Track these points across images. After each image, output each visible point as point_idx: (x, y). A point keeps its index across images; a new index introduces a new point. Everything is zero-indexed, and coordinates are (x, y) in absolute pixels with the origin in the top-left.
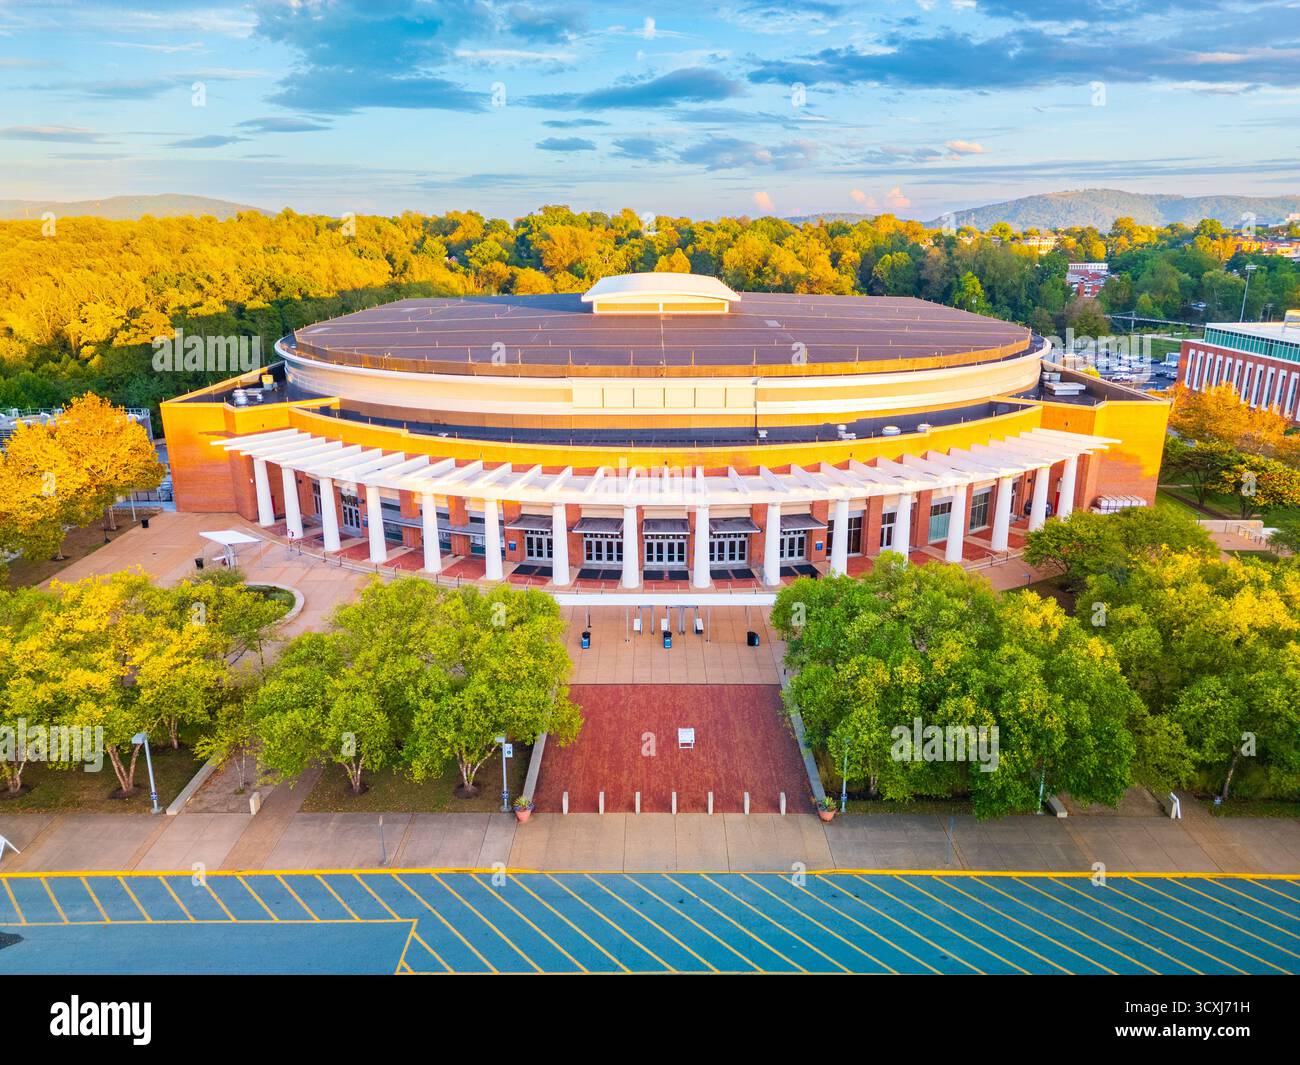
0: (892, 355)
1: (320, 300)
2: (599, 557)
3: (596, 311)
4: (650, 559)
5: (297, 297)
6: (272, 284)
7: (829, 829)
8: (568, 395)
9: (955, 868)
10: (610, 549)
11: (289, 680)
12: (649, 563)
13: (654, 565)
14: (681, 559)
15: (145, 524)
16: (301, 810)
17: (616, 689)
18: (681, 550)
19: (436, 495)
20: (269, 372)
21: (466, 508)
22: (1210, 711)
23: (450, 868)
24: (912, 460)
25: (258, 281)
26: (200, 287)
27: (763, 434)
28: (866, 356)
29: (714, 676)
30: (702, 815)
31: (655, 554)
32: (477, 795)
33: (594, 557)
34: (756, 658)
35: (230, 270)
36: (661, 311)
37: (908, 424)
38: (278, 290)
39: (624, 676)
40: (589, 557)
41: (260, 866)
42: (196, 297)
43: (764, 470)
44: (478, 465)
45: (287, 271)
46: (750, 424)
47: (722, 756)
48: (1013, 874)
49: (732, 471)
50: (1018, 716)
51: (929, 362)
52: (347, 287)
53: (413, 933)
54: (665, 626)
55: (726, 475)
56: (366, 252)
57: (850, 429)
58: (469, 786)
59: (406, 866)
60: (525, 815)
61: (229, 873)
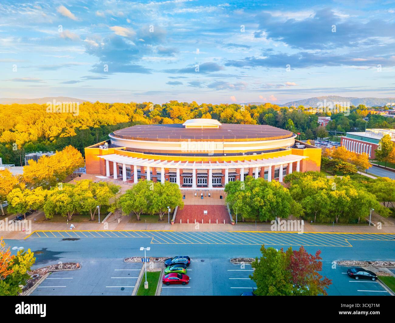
0: (255, 137)
1: (112, 126)
2: (187, 182)
3: (186, 127)
4: (199, 183)
5: (106, 125)
6: (99, 122)
7: (233, 226)
8: (180, 146)
9: (257, 231)
10: (189, 180)
11: (126, 196)
12: (199, 184)
13: (200, 184)
14: (206, 183)
15: (80, 176)
16: (128, 223)
17: (191, 206)
18: (206, 181)
19: (150, 167)
20: (106, 142)
21: (156, 171)
22: (308, 202)
23: (159, 230)
24: (259, 160)
25: (96, 121)
26: (80, 122)
27: (225, 155)
28: (249, 137)
29: (212, 204)
30: (209, 224)
31: (200, 181)
32: (163, 221)
33: (186, 182)
34: (222, 201)
35: (89, 118)
36: (202, 128)
37: (259, 153)
38: (101, 123)
39: (192, 203)
40: (185, 182)
41: (122, 230)
42: (80, 125)
43: (225, 162)
44: (160, 161)
45: (103, 118)
46: (222, 152)
47: (213, 216)
48: (268, 232)
49: (217, 162)
50: (267, 200)
51: (264, 139)
52: (118, 122)
53: (153, 239)
54: (202, 195)
55: (216, 163)
56: (121, 113)
57: (246, 154)
58: (161, 220)
59: (150, 230)
60: (173, 223)
61: (116, 231)
